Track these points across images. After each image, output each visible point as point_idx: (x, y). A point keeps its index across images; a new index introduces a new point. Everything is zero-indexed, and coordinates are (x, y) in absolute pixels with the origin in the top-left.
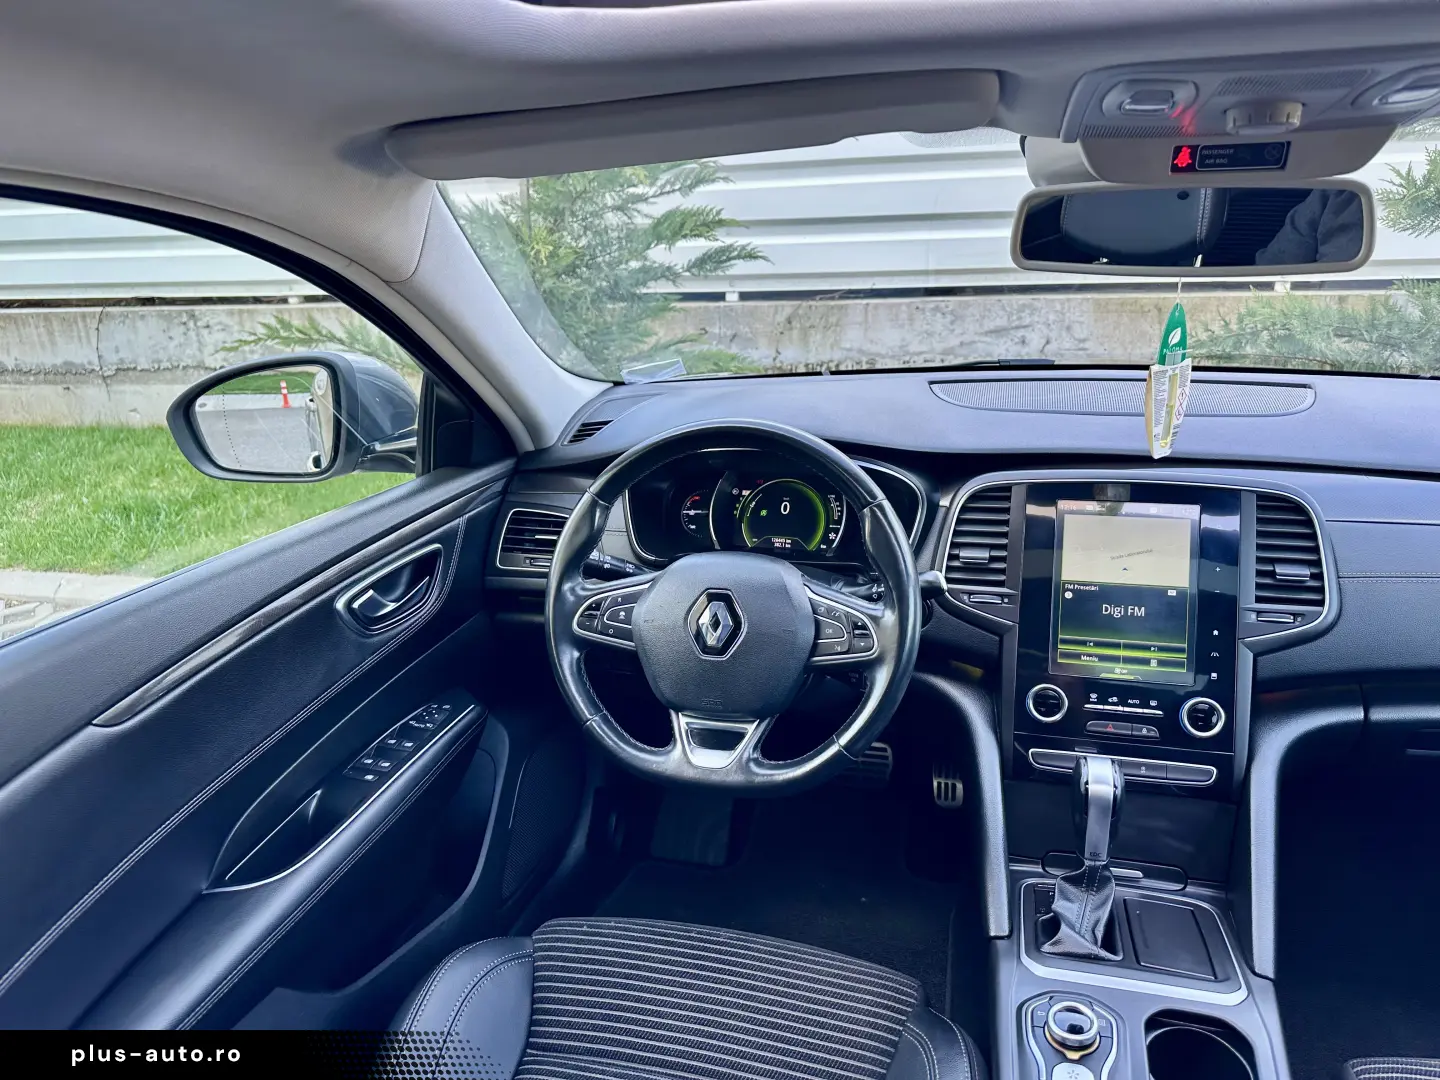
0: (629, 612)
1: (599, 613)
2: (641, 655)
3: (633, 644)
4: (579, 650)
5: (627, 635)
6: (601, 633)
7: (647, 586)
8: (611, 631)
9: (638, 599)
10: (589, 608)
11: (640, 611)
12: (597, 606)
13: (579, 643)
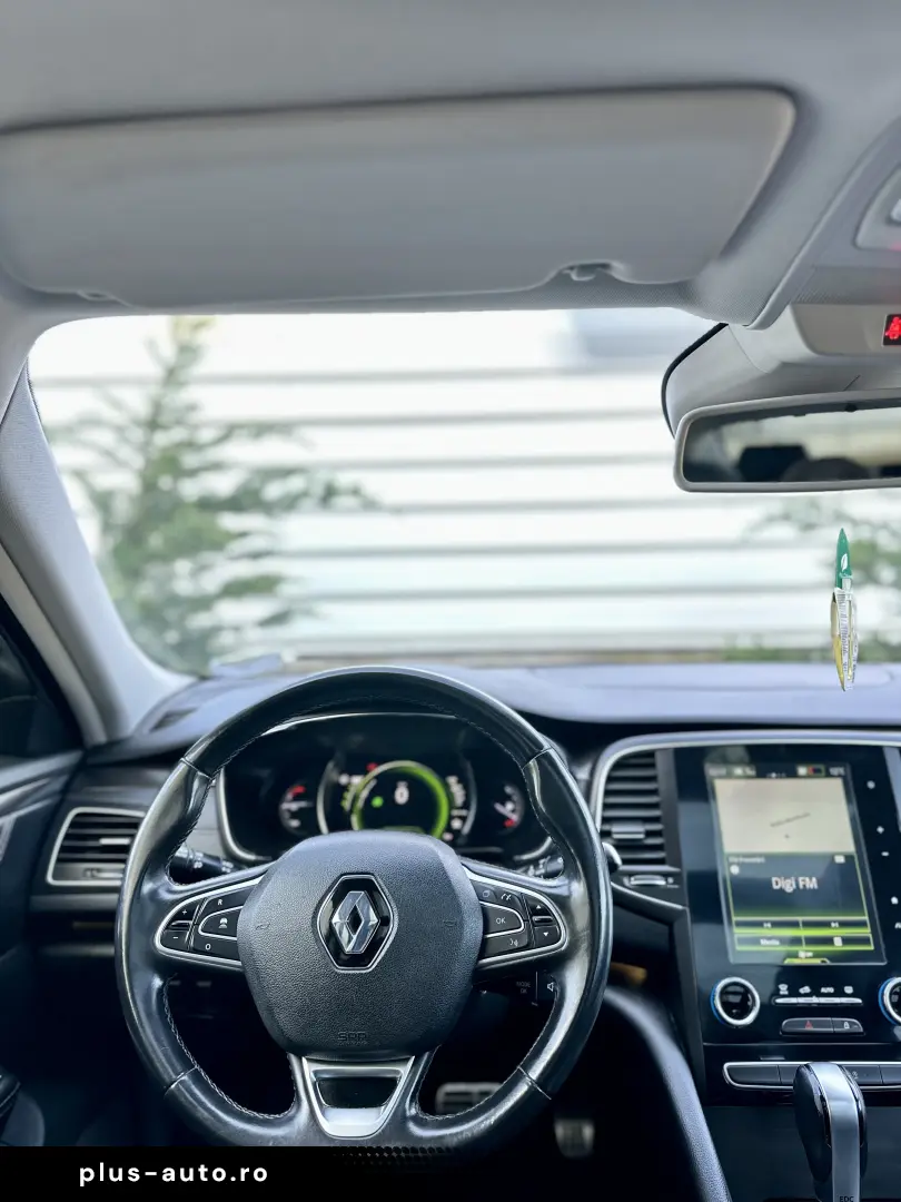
0: (234, 918)
1: (191, 922)
2: (250, 976)
3: (239, 963)
4: (163, 977)
5: (231, 951)
6: (195, 951)
7: (257, 881)
8: (208, 947)
9: (246, 899)
10: (178, 916)
11: (249, 917)
12: (188, 913)
13: (164, 967)
